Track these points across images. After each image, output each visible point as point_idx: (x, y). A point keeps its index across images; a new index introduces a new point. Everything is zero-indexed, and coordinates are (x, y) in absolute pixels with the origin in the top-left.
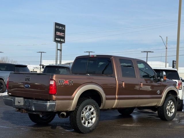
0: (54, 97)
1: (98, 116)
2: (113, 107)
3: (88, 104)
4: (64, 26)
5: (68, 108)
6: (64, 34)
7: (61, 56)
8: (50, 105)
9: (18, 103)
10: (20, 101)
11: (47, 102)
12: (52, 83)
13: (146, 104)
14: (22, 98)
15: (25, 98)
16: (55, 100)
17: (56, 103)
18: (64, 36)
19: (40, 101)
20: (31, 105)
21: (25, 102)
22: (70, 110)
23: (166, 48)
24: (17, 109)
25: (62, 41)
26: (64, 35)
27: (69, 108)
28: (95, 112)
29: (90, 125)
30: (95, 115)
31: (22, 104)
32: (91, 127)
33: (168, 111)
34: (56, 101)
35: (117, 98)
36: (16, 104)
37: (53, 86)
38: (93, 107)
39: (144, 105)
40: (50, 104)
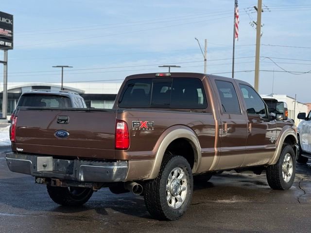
0: (125, 154)
1: (190, 187)
2: (210, 170)
3: (175, 166)
4: (10, 17)
5: (146, 174)
6: (10, 32)
7: (7, 73)
8: (119, 170)
9: (43, 167)
10: (45, 164)
11: (113, 165)
12: (121, 127)
13: (254, 161)
14: (50, 158)
15: (55, 157)
16: (125, 160)
17: (128, 166)
18: (10, 35)
19: (97, 162)
20: (76, 171)
21: (57, 166)
22: (148, 179)
23: (205, 60)
24: (42, 179)
25: (7, 46)
26: (12, 34)
27: (148, 173)
28: (185, 180)
29: (179, 204)
30: (185, 185)
31: (50, 168)
32: (180, 208)
33: (283, 173)
34: (128, 161)
35: (216, 153)
36: (40, 169)
37: (123, 132)
38: (184, 171)
39: (252, 163)
40: (119, 167)
